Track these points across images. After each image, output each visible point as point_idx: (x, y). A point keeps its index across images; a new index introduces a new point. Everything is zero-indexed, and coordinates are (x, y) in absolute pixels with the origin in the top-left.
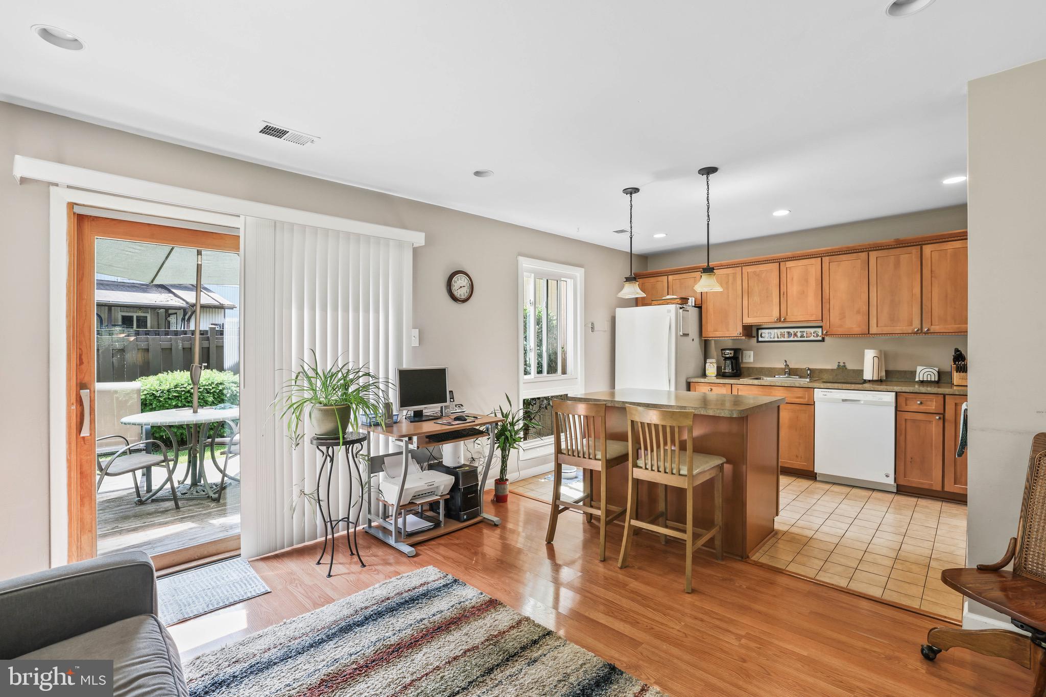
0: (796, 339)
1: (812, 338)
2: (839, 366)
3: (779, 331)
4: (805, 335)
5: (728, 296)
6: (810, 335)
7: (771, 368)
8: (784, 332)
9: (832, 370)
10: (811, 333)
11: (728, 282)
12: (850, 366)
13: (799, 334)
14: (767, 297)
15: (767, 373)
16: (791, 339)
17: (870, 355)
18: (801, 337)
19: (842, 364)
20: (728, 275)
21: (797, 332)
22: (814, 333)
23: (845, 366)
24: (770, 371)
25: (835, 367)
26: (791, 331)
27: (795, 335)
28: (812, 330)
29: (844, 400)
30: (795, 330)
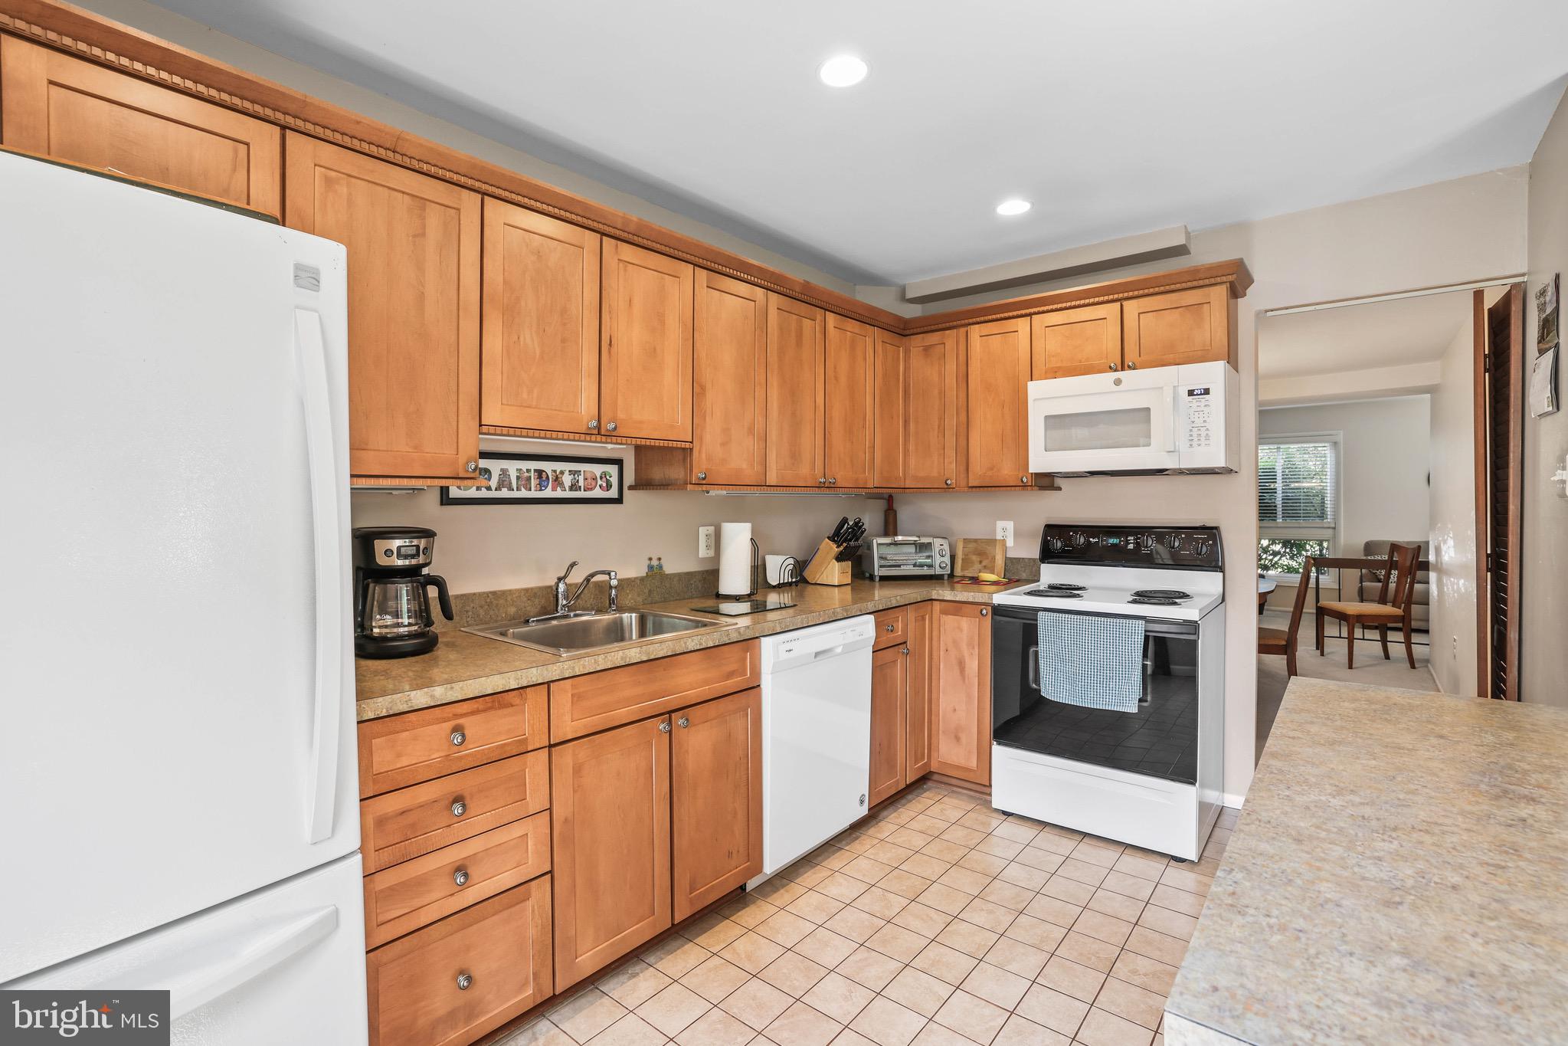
0: (559, 494)
1: (597, 493)
2: (651, 567)
3: (513, 467)
4: (581, 483)
5: (421, 297)
6: (594, 483)
7: (494, 593)
8: (528, 471)
9: (642, 579)
10: (595, 479)
11: (423, 235)
12: (675, 565)
13: (567, 480)
14: (563, 341)
15: (482, 613)
16: (548, 493)
17: (738, 538)
18: (571, 488)
19: (655, 563)
20: (422, 201)
21: (562, 473)
22: (601, 478)
23: (660, 567)
24: (490, 604)
25: (642, 571)
26: (548, 467)
27: (558, 481)
28: (597, 469)
29: (817, 654)
30: (559, 466)
